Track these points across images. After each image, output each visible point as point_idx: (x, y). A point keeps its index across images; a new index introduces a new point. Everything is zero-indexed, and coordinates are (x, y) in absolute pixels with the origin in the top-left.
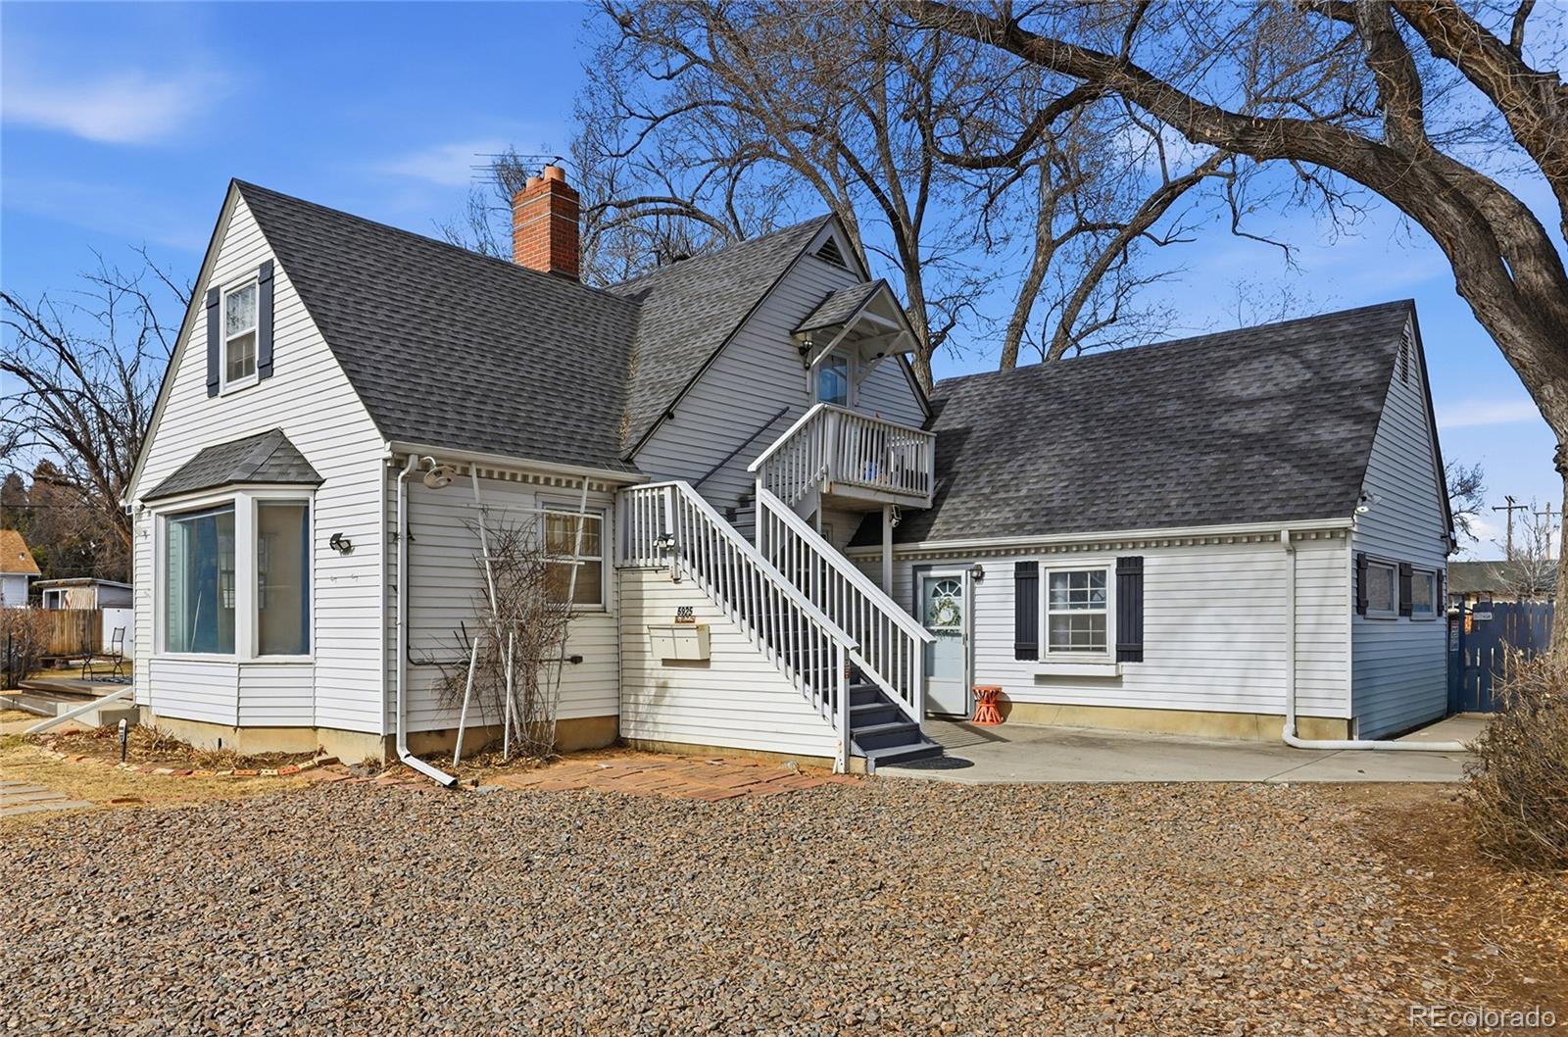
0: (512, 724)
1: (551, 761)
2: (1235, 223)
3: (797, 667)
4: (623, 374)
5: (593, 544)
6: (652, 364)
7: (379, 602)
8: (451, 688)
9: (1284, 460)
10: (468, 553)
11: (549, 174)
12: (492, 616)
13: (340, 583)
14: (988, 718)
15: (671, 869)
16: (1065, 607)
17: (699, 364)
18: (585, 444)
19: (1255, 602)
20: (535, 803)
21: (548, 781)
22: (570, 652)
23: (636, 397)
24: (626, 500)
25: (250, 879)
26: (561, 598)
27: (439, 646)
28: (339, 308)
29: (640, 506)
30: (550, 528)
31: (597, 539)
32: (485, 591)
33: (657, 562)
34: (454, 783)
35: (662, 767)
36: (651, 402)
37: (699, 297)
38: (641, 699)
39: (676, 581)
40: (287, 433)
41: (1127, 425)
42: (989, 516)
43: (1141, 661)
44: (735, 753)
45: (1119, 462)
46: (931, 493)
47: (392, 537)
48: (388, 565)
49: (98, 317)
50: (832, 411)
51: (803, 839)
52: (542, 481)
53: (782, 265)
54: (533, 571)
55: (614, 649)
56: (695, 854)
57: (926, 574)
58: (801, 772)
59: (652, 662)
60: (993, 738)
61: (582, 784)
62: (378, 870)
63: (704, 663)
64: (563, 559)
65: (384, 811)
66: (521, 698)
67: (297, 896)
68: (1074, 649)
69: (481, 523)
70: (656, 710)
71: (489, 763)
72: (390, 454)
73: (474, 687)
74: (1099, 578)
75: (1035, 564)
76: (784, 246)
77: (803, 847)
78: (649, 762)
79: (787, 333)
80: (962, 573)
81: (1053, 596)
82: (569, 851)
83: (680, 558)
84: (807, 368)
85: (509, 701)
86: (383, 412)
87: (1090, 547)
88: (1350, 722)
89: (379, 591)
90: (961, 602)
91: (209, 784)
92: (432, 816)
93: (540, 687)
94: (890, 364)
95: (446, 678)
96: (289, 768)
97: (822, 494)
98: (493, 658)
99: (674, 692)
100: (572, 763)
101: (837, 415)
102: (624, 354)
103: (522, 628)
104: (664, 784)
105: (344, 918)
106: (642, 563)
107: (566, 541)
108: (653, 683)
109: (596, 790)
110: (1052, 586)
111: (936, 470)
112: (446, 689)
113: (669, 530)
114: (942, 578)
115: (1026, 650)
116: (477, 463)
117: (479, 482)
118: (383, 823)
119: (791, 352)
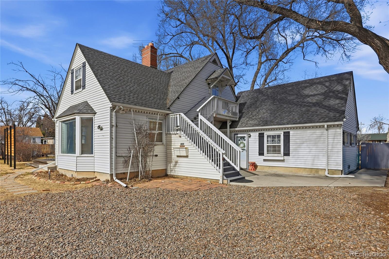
0: (141, 171)
1: (150, 180)
2: (304, 57)
3: (210, 157)
4: (167, 89)
5: (160, 128)
6: (174, 87)
7: (109, 142)
8: (126, 162)
9: (324, 108)
10: (131, 130)
11: (150, 44)
12: (136, 145)
13: (100, 137)
14: (252, 169)
15: (183, 213)
16: (271, 143)
17: (185, 87)
18: (158, 104)
19: (317, 142)
20: (147, 192)
21: (150, 185)
22: (155, 154)
23: (170, 95)
24: (168, 118)
25: (70, 215)
26: (153, 141)
27: (123, 152)
28: (101, 72)
29: (171, 119)
30: (150, 124)
31: (162, 127)
32: (135, 139)
33: (176, 132)
34: (127, 186)
35: (177, 182)
36: (174, 95)
37: (184, 72)
38: (171, 165)
39: (180, 137)
40: (88, 102)
41: (284, 101)
42: (252, 122)
43: (289, 156)
44: (195, 178)
45: (283, 109)
46: (238, 117)
47: (112, 126)
48: (111, 133)
49: (52, 80)
50: (216, 97)
51: (216, 203)
52: (148, 113)
53: (204, 64)
54: (146, 134)
55: (165, 153)
56: (189, 208)
57: (237, 136)
58: (211, 183)
59: (174, 156)
60: (255, 174)
61: (158, 186)
62: (104, 213)
63: (187, 157)
64: (153, 132)
65: (109, 194)
66: (143, 165)
67: (81, 221)
68: (273, 153)
69: (134, 123)
70: (175, 168)
71: (135, 180)
72: (111, 106)
73: (132, 162)
74: (279, 136)
75: (263, 133)
76: (204, 60)
77: (216, 205)
78: (174, 180)
79: (205, 80)
80: (246, 135)
81: (268, 141)
82: (155, 207)
83: (181, 131)
84: (210, 88)
85: (140, 165)
86: (110, 96)
87: (277, 129)
88: (342, 171)
89: (109, 139)
90: (245, 142)
91: (68, 186)
92: (121, 195)
93: (148, 162)
94: (228, 88)
95: (125, 160)
96: (88, 182)
97: (214, 117)
98: (136, 155)
99: (179, 163)
100: (155, 181)
101: (217, 98)
102: (167, 85)
103: (143, 148)
104: (178, 186)
105: (93, 229)
106: (172, 133)
107: (154, 127)
108: (174, 161)
109: (162, 188)
110: (267, 138)
111: (239, 112)
112: (125, 163)
113: (178, 125)
114: (241, 137)
115: (261, 153)
116: (133, 108)
117: (133, 113)
118: (108, 197)
119: (206, 84)
